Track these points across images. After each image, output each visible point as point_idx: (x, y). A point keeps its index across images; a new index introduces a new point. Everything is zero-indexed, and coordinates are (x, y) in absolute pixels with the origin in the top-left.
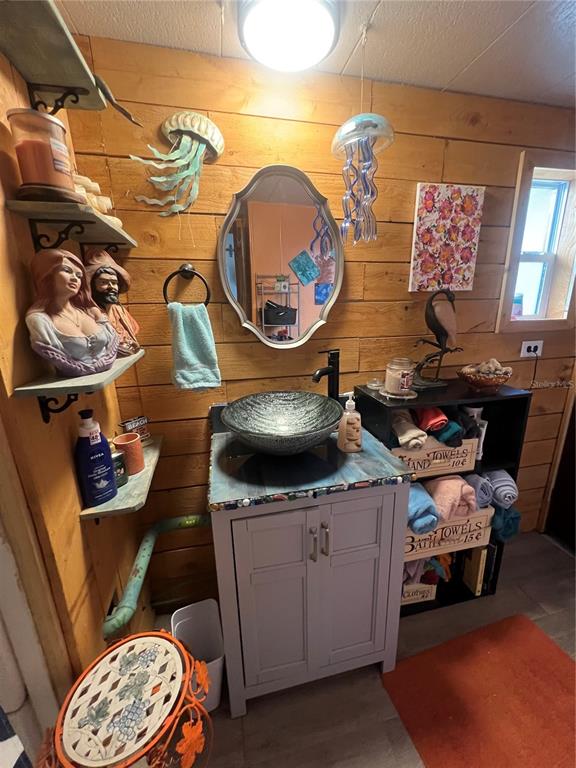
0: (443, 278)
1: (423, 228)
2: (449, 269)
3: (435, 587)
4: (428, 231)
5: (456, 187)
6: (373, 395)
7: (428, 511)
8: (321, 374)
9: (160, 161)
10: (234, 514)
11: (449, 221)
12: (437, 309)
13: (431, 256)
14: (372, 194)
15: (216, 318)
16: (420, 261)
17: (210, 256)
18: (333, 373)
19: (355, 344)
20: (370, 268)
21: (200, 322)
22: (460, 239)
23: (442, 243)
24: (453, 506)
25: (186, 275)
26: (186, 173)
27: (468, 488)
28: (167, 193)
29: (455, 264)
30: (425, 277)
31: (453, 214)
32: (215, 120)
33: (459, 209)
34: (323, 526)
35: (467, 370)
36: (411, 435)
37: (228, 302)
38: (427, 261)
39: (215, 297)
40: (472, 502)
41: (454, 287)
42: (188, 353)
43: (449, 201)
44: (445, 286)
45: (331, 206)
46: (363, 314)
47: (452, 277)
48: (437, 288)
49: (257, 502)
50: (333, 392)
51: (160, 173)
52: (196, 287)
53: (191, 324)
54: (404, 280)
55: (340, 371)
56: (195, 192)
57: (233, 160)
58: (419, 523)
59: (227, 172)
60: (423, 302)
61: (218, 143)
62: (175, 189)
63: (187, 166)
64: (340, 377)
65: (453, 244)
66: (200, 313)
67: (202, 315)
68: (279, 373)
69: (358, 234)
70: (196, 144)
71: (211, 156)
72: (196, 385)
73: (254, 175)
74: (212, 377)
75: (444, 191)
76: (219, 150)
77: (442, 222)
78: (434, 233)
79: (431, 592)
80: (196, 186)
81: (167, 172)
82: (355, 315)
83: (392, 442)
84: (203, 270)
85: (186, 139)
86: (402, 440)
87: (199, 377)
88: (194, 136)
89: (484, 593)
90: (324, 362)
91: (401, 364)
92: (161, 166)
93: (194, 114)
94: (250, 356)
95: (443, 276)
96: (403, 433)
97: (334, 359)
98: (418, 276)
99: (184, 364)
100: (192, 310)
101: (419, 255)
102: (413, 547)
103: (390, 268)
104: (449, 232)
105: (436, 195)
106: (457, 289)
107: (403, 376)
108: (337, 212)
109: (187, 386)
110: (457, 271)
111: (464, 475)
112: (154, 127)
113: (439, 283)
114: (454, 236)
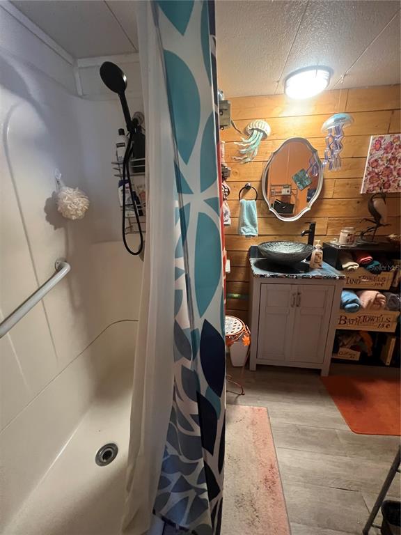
0: (384, 186)
1: (373, 159)
2: (388, 181)
3: (359, 353)
4: (376, 161)
5: (397, 135)
6: (333, 246)
7: (354, 301)
8: (306, 232)
9: (244, 143)
10: (262, 280)
11: (390, 154)
12: (375, 203)
13: (376, 174)
14: (340, 148)
15: (258, 206)
16: (369, 177)
17: (259, 180)
18: (311, 235)
19: (327, 220)
20: (338, 182)
21: (253, 209)
22: (397, 163)
23: (384, 166)
24: (370, 301)
25: (247, 188)
26: (254, 146)
27: (380, 295)
28: (243, 155)
29: (393, 178)
30: (372, 186)
31: (394, 150)
32: (268, 122)
33: (397, 147)
34: (299, 294)
35: (392, 236)
36: (349, 265)
37: (264, 199)
38: (373, 177)
39: (259, 198)
40: (383, 303)
41: (391, 190)
42: (247, 221)
43: (391, 144)
44: (384, 190)
45: (319, 152)
46: (331, 205)
47: (390, 185)
48: (379, 191)
49: (273, 276)
50: (311, 242)
51: (243, 148)
52: (252, 193)
53: (249, 209)
54: (358, 187)
55: (315, 234)
56: (256, 153)
57: (274, 137)
58: (348, 306)
59: (271, 143)
60: (369, 197)
61: (268, 133)
62: (248, 153)
63: (254, 144)
64: (315, 237)
65: (392, 167)
66: (253, 204)
67: (254, 205)
68: (284, 233)
69: (330, 167)
70: (259, 133)
71: (265, 136)
72: (248, 234)
73: (282, 143)
74: (255, 231)
75: (388, 138)
76: (268, 135)
77: (385, 155)
78: (380, 161)
79: (357, 356)
80: (256, 150)
81: (248, 147)
82: (327, 206)
83: (339, 268)
84: (255, 185)
85: (255, 131)
86: (344, 266)
87: (249, 230)
88: (258, 130)
90: (307, 228)
91: (349, 230)
92: (245, 145)
93: (259, 121)
94: (271, 224)
96: (345, 263)
97: (313, 227)
98: (367, 185)
99: (244, 225)
100: (250, 202)
101: (369, 174)
102: (345, 323)
103: (350, 181)
104: (390, 160)
105: (382, 141)
106: (393, 192)
107: (349, 235)
108: (321, 156)
109: (244, 234)
110: (394, 182)
111: (382, 291)
112: (243, 128)
113: (381, 189)
114: (393, 162)
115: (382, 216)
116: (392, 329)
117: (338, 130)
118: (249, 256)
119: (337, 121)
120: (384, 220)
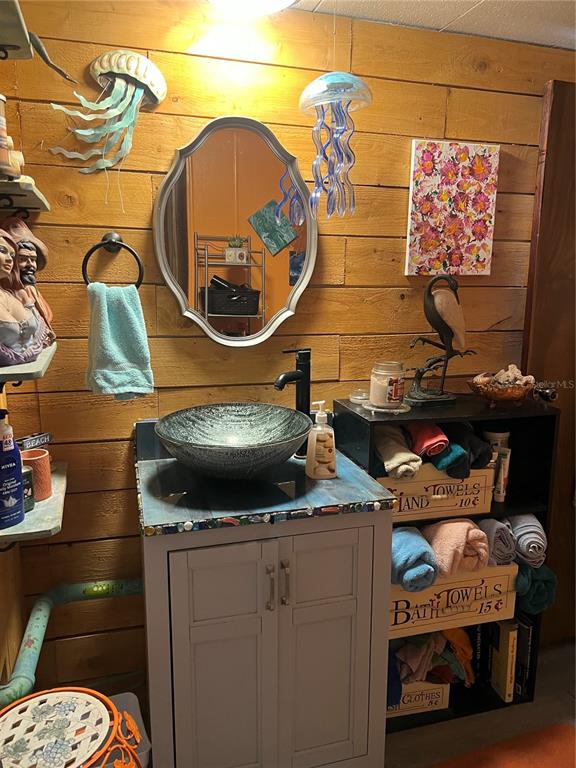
0: (450, 259)
1: (421, 195)
2: (458, 248)
3: (447, 687)
4: (428, 198)
5: (462, 145)
6: (358, 410)
7: (422, 559)
8: (287, 380)
9: (86, 111)
10: (172, 541)
11: (455, 187)
12: (438, 300)
13: (433, 230)
14: (349, 159)
15: (149, 304)
16: (418, 236)
17: (143, 224)
18: (302, 381)
19: (335, 343)
20: (352, 243)
21: (130, 309)
22: (470, 209)
23: (446, 214)
24: (456, 553)
25: (110, 248)
26: (119, 125)
27: (476, 532)
28: (91, 145)
29: (465, 241)
30: (426, 257)
31: (460, 178)
32: (156, 61)
33: (466, 172)
34: (283, 566)
35: (480, 379)
36: (400, 460)
37: (165, 284)
38: (428, 236)
39: (147, 278)
40: (482, 551)
41: (465, 270)
42: (114, 349)
43: (454, 162)
44: (453, 269)
46: (342, 303)
47: (461, 258)
48: (442, 271)
49: (202, 526)
50: (303, 405)
51: (85, 125)
52: (123, 263)
53: (118, 311)
54: (397, 258)
55: (312, 379)
56: (128, 145)
57: (177, 108)
58: (410, 574)
59: (169, 121)
60: (423, 285)
61: (160, 91)
62: (104, 142)
63: (120, 118)
64: (313, 388)
65: (461, 216)
66: (129, 296)
67: (133, 300)
68: (232, 380)
69: (331, 206)
70: (131, 89)
71: (150, 102)
72: (122, 390)
73: (205, 126)
74: (142, 380)
75: (446, 151)
76: (160, 97)
77: (445, 188)
78: (436, 200)
80: (129, 138)
81: (97, 124)
82: (333, 304)
83: (376, 470)
84: (134, 241)
85: (120, 84)
86: (389, 465)
87: (124, 378)
88: (128, 79)
89: (518, 699)
90: (290, 365)
91: (388, 369)
92: (88, 118)
93: (130, 53)
94: (192, 355)
95: (450, 255)
96: (390, 457)
97: (304, 360)
98: (417, 256)
99: (107, 361)
100: (116, 291)
101: (417, 229)
102: (408, 615)
103: (381, 244)
104: (455, 200)
105: (436, 154)
106: (469, 273)
107: (391, 383)
108: (307, 175)
109: (109, 390)
110: (469, 250)
111: (476, 519)
112: (80, 67)
113: (445, 265)
114: (462, 205)
115: (456, 330)
116: (508, 612)
117: (339, 113)
118: (134, 455)
119: (334, 88)
120: (461, 342)
